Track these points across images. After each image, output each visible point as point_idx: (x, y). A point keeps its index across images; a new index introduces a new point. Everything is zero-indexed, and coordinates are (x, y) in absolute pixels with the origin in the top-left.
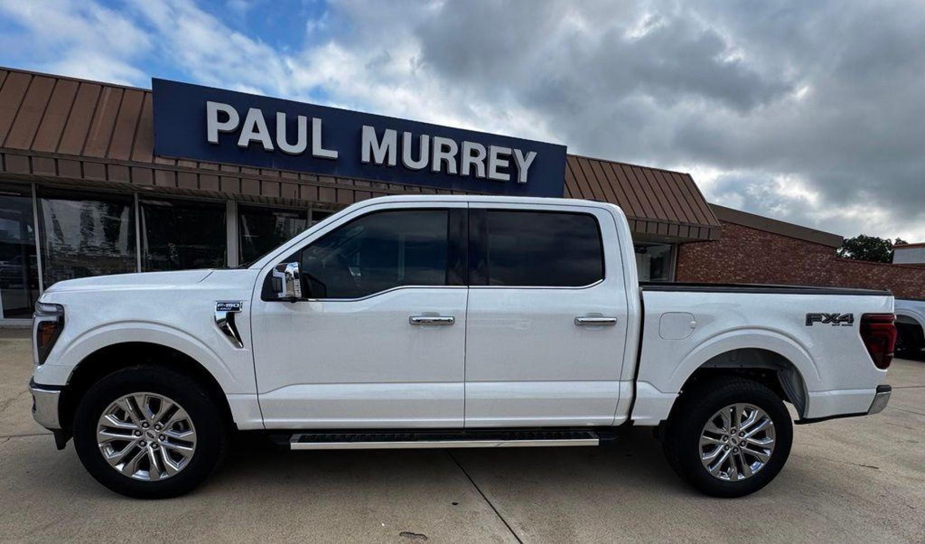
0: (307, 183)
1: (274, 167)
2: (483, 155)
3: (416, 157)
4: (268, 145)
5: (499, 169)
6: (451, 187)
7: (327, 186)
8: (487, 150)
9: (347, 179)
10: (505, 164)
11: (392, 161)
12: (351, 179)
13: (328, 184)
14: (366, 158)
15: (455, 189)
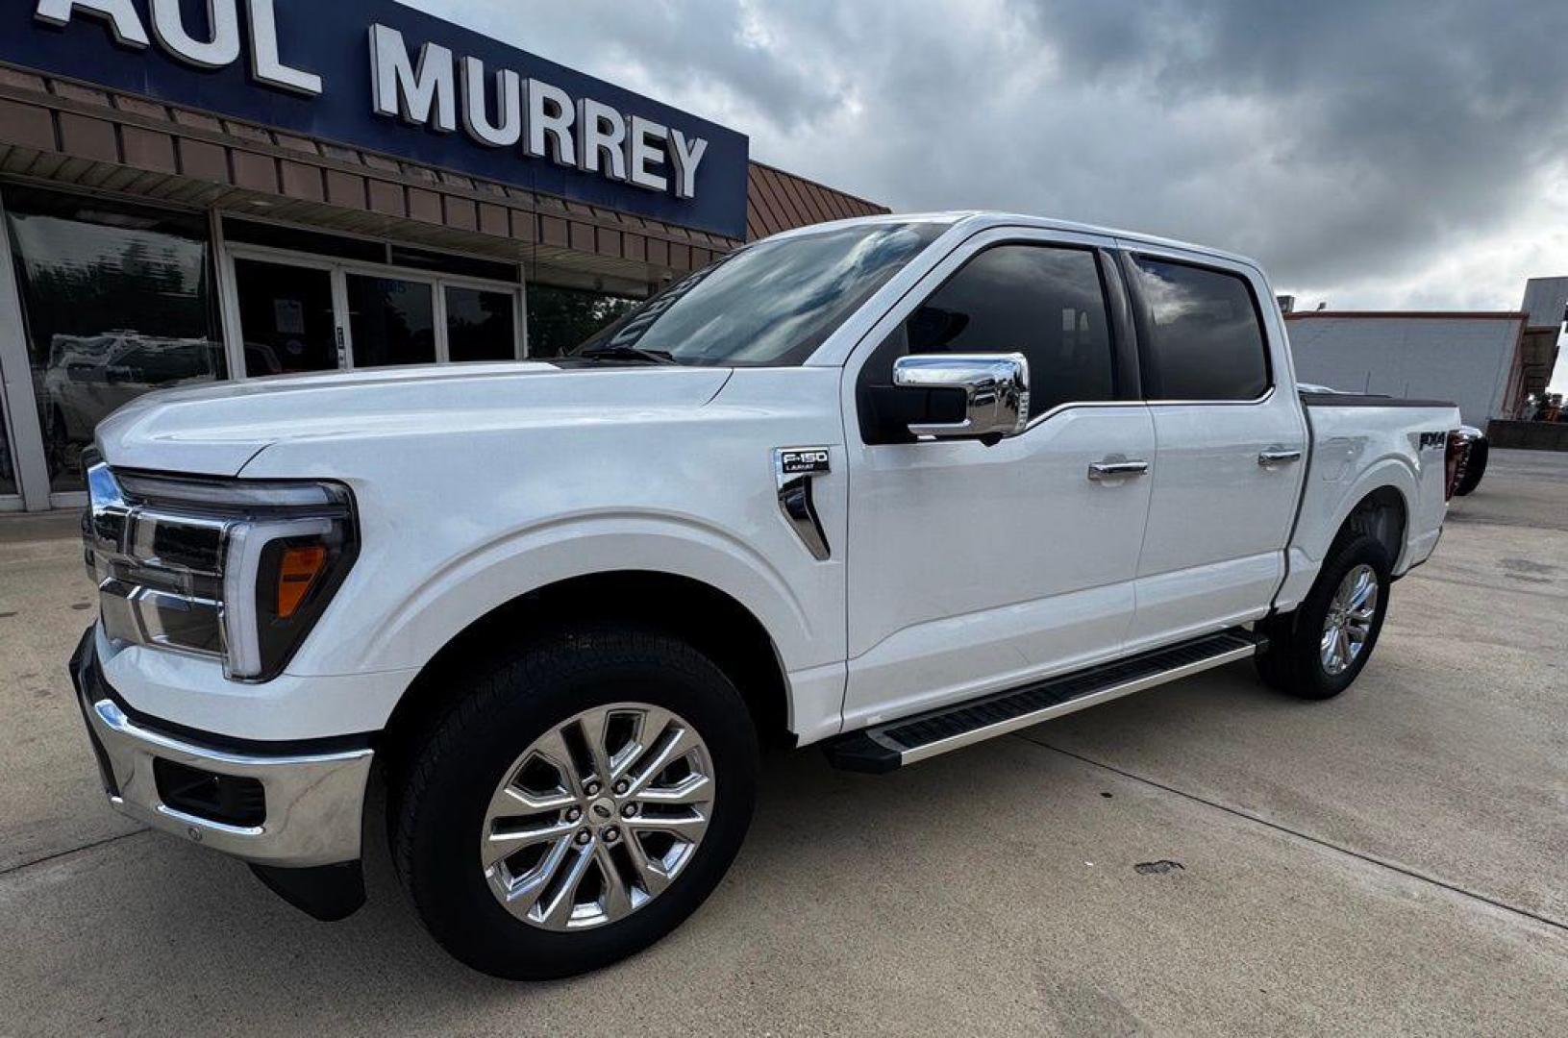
0: (247, 148)
1: (149, 92)
2: (619, 134)
3: (494, 117)
4: (130, 29)
5: (649, 167)
6: (563, 192)
7: (300, 161)
8: (629, 125)
9: (346, 149)
10: (657, 156)
11: (447, 121)
12: (353, 150)
13: (300, 154)
14: (388, 104)
15: (570, 198)
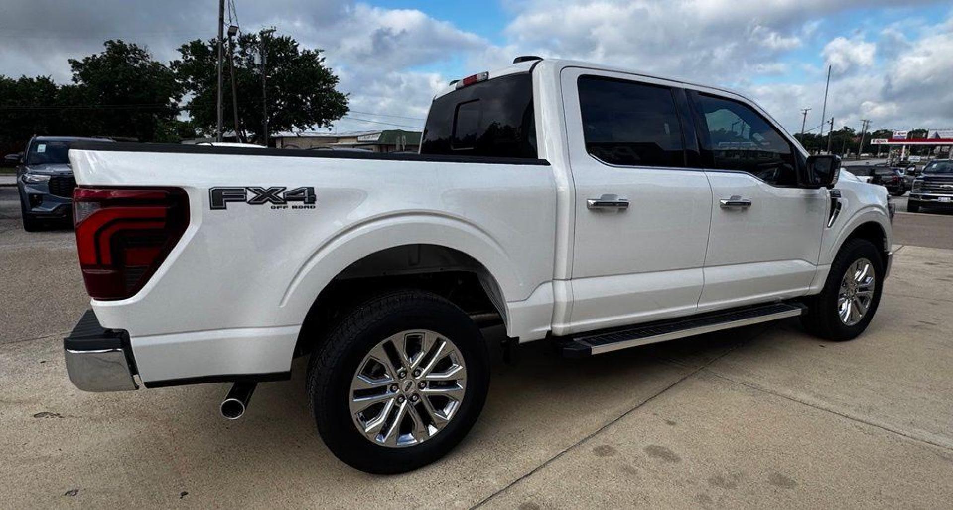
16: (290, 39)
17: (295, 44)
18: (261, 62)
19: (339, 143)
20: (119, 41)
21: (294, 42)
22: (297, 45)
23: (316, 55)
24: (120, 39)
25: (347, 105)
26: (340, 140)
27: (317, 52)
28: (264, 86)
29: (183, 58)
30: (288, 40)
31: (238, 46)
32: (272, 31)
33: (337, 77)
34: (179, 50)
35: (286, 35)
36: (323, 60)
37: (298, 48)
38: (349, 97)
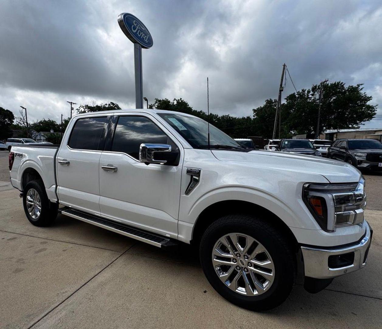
16: (340, 82)
17: (343, 84)
18: (320, 97)
19: (376, 134)
20: (270, 99)
21: (342, 83)
22: (344, 85)
23: (358, 88)
24: (270, 98)
25: (375, 112)
26: (377, 132)
27: (359, 86)
28: (319, 109)
29: (286, 102)
30: (338, 83)
31: (311, 91)
32: (326, 81)
33: (371, 96)
34: (285, 99)
35: (338, 81)
36: (361, 89)
37: (344, 86)
38: (377, 107)
